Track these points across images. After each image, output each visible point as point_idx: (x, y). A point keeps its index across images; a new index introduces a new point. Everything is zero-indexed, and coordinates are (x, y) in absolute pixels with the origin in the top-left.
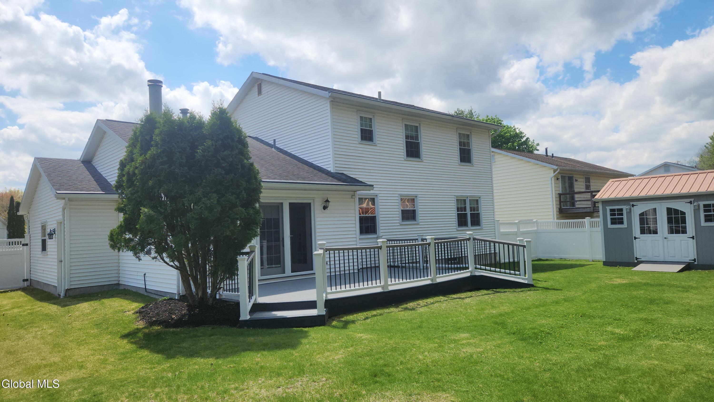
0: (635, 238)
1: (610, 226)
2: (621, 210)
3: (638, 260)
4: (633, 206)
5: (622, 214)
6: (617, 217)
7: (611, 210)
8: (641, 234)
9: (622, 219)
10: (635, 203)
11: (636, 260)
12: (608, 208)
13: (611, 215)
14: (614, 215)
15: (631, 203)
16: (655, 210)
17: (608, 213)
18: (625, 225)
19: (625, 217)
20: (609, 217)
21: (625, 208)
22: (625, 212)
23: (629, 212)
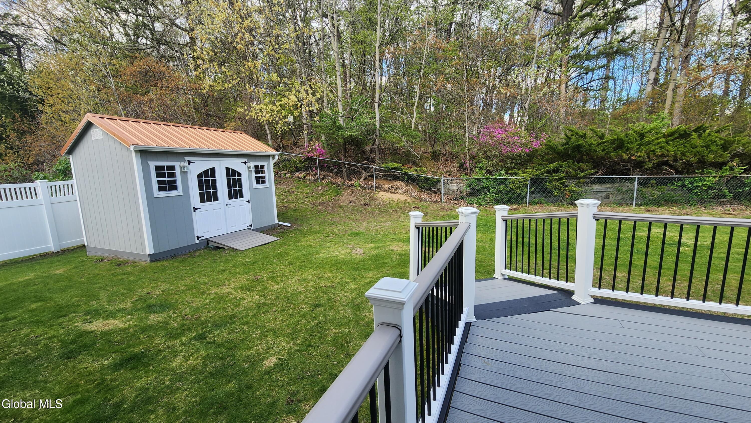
0: (195, 209)
1: (157, 193)
2: (172, 168)
3: (200, 239)
4: (189, 163)
5: (173, 175)
6: (167, 179)
7: (158, 168)
8: (201, 202)
9: (175, 182)
10: (191, 159)
11: (198, 239)
12: (152, 164)
13: (158, 176)
14: (163, 175)
15: (187, 159)
16: (213, 170)
17: (153, 173)
18: (180, 192)
19: (178, 178)
20: (154, 180)
21: (177, 164)
22: (178, 171)
23: (184, 172)
